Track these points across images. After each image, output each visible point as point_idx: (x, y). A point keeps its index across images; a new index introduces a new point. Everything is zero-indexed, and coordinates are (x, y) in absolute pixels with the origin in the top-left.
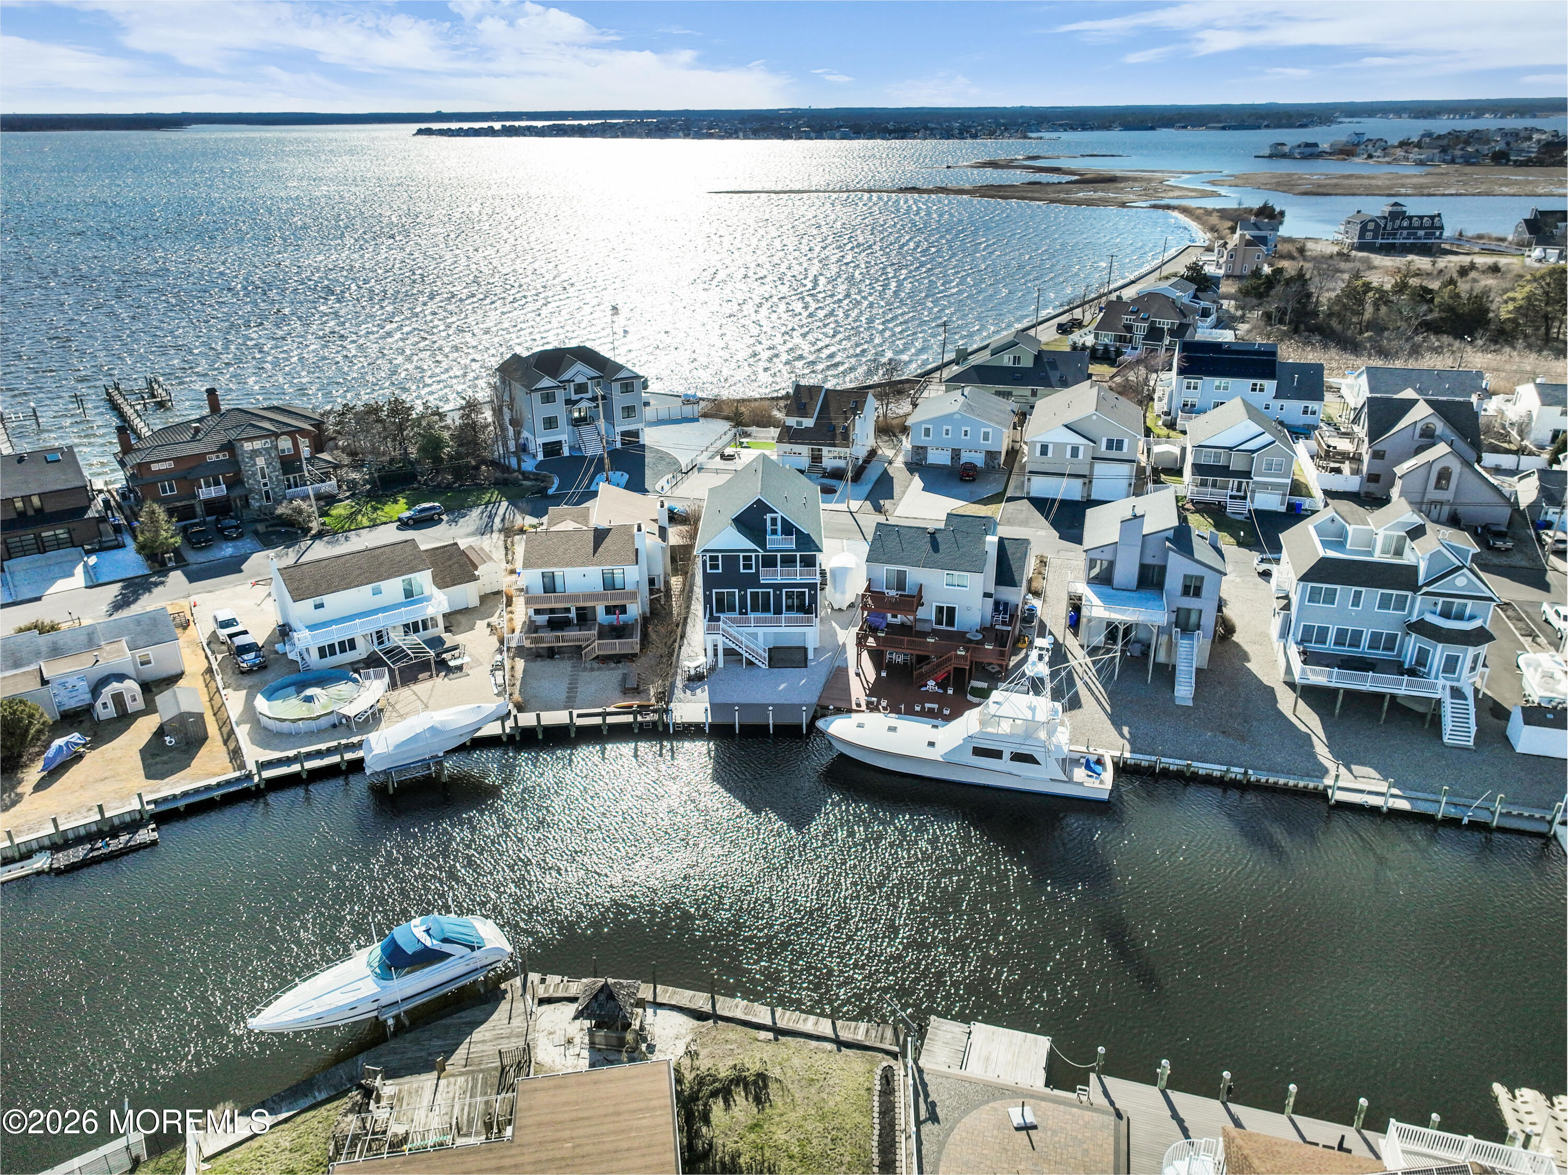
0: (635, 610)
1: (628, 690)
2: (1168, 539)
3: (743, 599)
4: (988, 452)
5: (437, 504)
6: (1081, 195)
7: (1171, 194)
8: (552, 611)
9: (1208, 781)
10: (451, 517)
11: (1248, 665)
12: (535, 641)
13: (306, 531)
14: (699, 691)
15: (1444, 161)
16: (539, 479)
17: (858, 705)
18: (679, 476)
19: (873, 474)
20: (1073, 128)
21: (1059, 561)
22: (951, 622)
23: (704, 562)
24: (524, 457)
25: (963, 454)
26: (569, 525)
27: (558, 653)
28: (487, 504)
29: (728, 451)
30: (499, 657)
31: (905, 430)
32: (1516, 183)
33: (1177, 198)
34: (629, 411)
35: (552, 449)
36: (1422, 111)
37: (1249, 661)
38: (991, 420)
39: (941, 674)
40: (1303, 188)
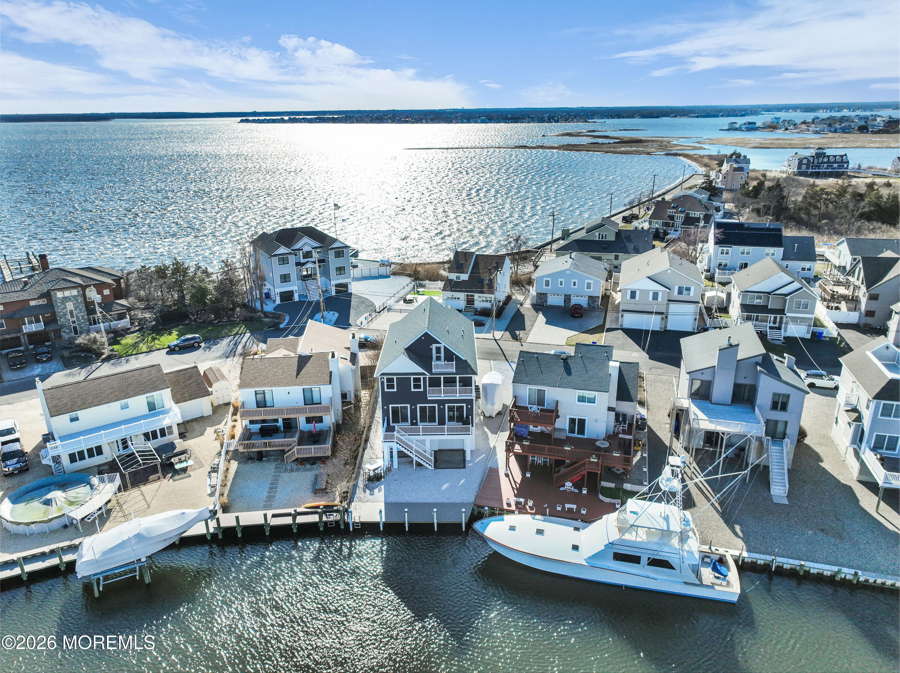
0: (329, 420)
1: (318, 491)
2: (757, 364)
3: (414, 412)
4: (590, 297)
5: (197, 335)
6: (623, 149)
7: (676, 148)
8: (264, 421)
9: (819, 579)
10: (207, 345)
11: (822, 464)
12: (247, 446)
13: (99, 355)
14: (376, 491)
15: (830, 131)
16: (276, 316)
17: (509, 505)
18: (374, 315)
19: (509, 312)
20: (612, 117)
21: (653, 377)
22: (582, 430)
23: (382, 383)
24: (267, 302)
25: (572, 297)
26: (281, 353)
27: (267, 456)
28: (235, 335)
29: (409, 297)
30: (216, 461)
31: (530, 282)
32: (876, 142)
33: (680, 150)
34: (341, 270)
35: (287, 296)
36: (807, 108)
37: (822, 461)
38: (591, 274)
39: (577, 477)
40: (752, 145)
